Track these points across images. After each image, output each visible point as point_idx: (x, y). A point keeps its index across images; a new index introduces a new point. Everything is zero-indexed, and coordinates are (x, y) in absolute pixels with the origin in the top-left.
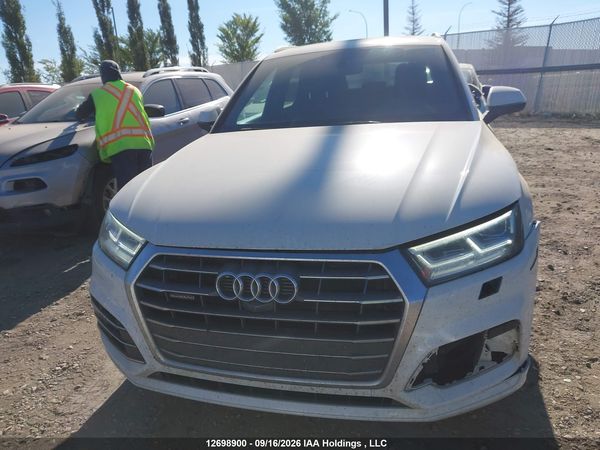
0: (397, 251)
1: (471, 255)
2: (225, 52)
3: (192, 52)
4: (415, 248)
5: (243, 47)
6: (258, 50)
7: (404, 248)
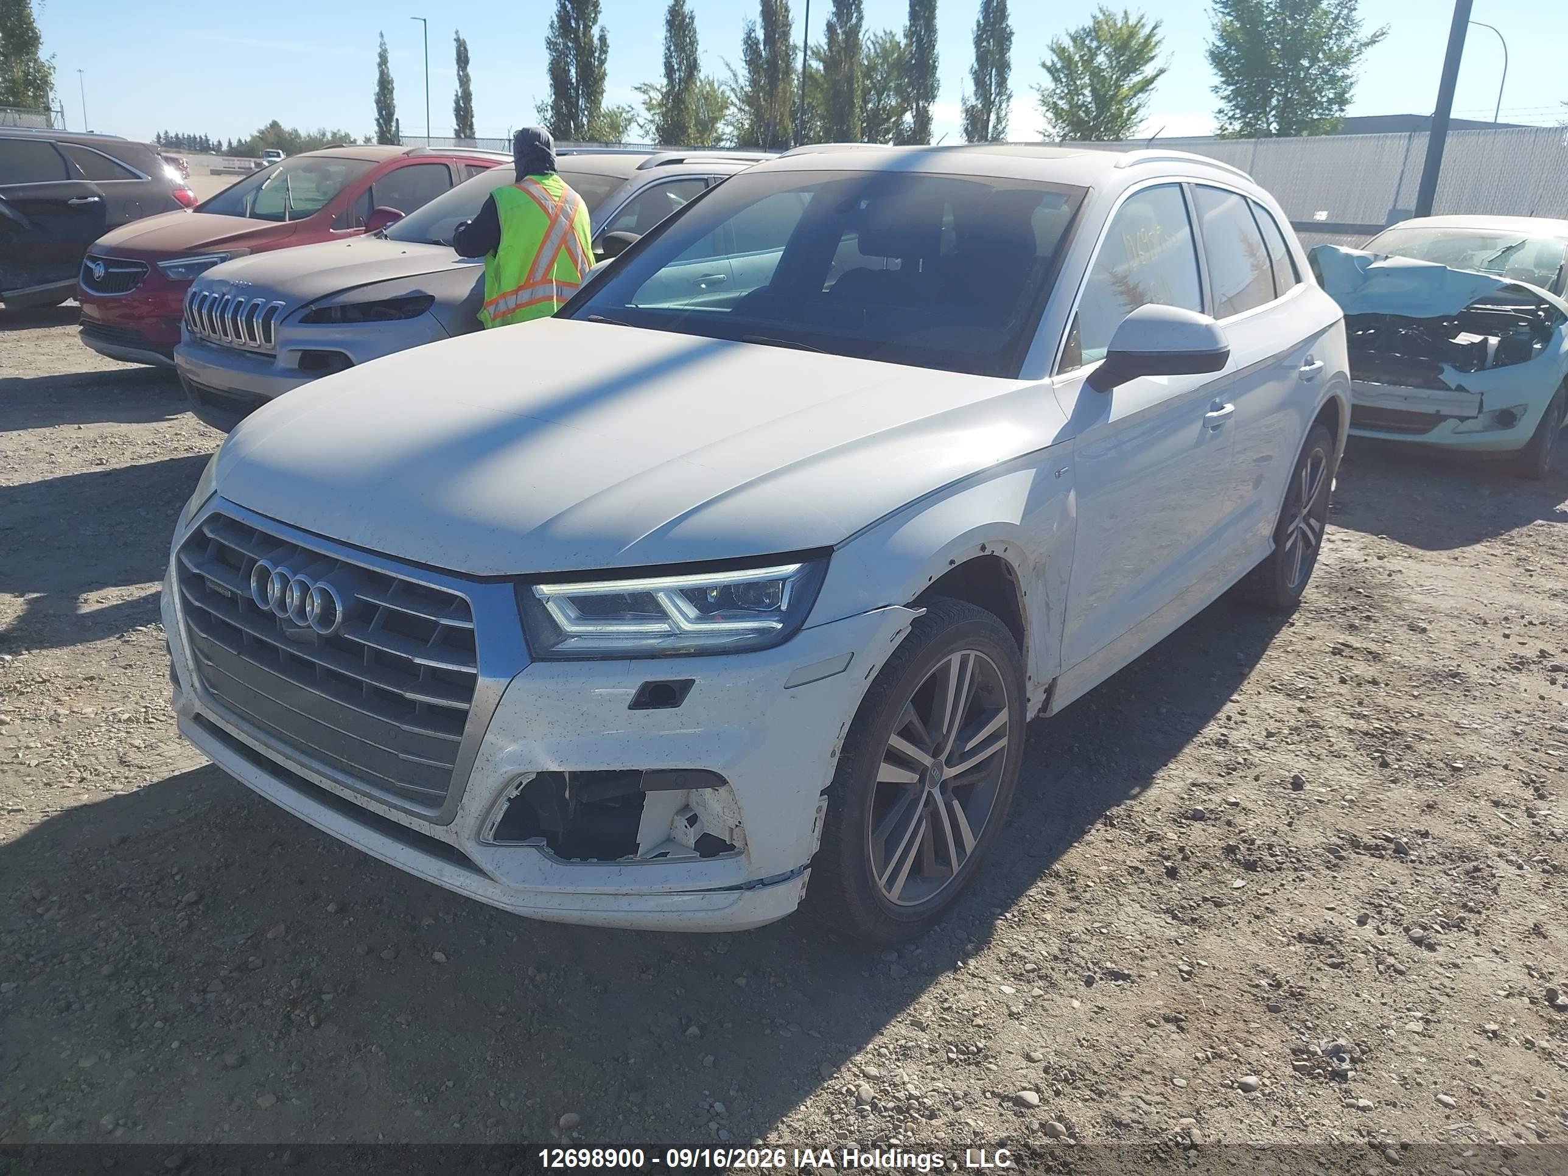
0: (510, 586)
1: (665, 627)
2: (1055, 107)
3: (973, 101)
4: (546, 589)
5: (1102, 101)
6: (1141, 113)
7: (525, 583)
